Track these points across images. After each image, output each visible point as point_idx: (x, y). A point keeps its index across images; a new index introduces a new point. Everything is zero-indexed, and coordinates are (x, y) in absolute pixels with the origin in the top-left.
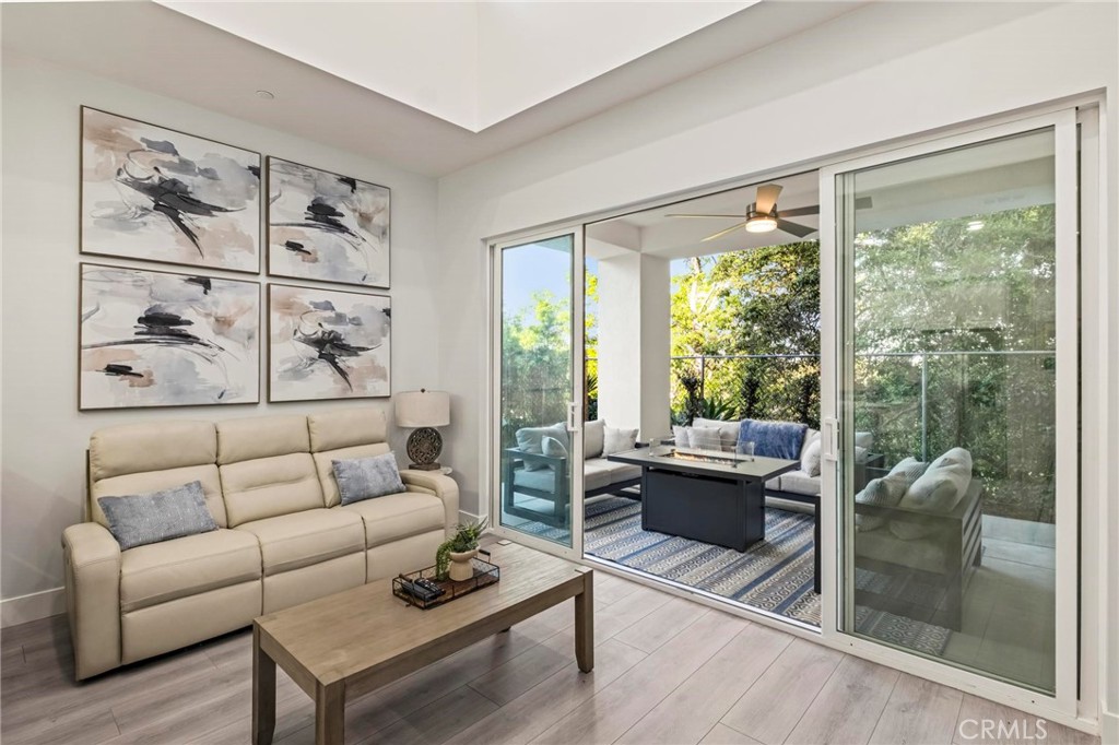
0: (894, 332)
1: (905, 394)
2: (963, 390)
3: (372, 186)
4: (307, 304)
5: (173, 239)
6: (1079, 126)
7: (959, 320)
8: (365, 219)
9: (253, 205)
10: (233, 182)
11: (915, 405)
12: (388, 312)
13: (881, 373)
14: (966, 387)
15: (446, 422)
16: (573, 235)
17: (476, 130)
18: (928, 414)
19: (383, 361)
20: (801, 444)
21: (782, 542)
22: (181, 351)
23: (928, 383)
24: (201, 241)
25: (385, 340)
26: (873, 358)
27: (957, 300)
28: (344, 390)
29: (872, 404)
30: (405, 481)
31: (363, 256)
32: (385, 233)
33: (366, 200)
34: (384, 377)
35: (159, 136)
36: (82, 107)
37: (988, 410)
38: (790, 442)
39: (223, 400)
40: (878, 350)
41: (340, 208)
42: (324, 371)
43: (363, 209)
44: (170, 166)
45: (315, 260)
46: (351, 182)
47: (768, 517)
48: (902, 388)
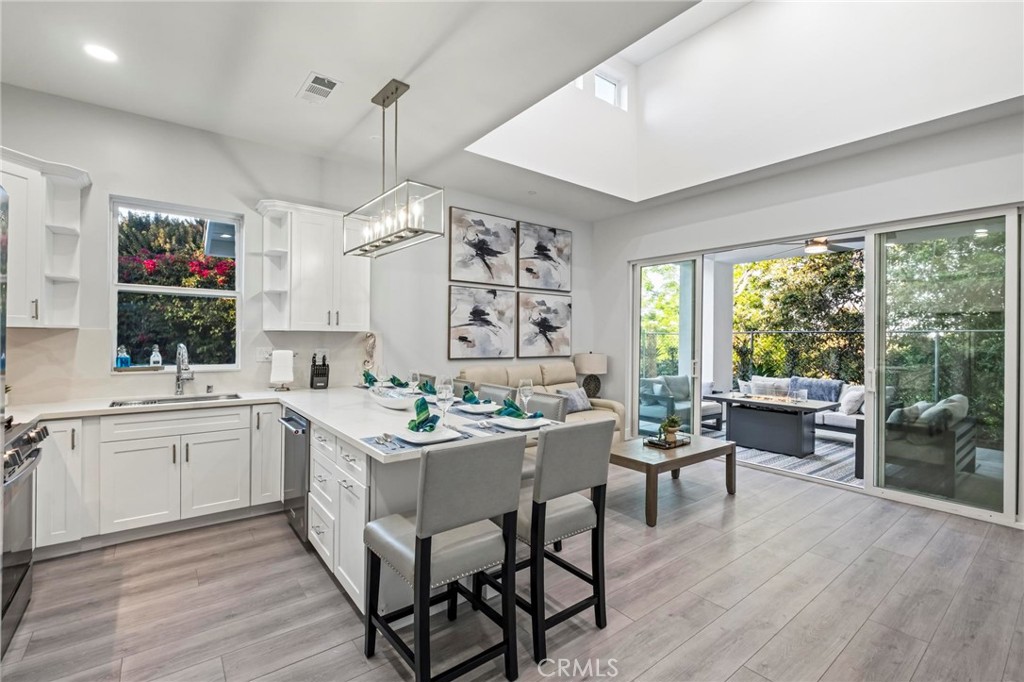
0: (911, 314)
1: (921, 362)
2: (970, 358)
3: (564, 231)
4: (534, 302)
5: (482, 270)
6: (1020, 216)
7: (966, 306)
8: (560, 251)
9: (513, 249)
10: (506, 237)
11: (930, 370)
12: (570, 306)
13: (901, 345)
14: (973, 355)
15: (605, 372)
16: (694, 261)
17: (636, 201)
18: (940, 376)
19: (568, 336)
20: (838, 394)
21: (827, 455)
22: (485, 329)
23: (940, 354)
24: (493, 270)
25: (569, 322)
26: (894, 334)
27: (965, 291)
28: (550, 352)
29: (894, 367)
30: (592, 404)
31: (559, 273)
32: (568, 259)
33: (561, 240)
34: (568, 344)
35: (477, 217)
36: (451, 208)
37: (992, 374)
38: (830, 393)
39: (501, 356)
40: (898, 327)
41: (549, 246)
42: (541, 341)
43: (559, 245)
44: (482, 233)
45: (538, 277)
46: (553, 230)
47: (816, 443)
48: (919, 357)
